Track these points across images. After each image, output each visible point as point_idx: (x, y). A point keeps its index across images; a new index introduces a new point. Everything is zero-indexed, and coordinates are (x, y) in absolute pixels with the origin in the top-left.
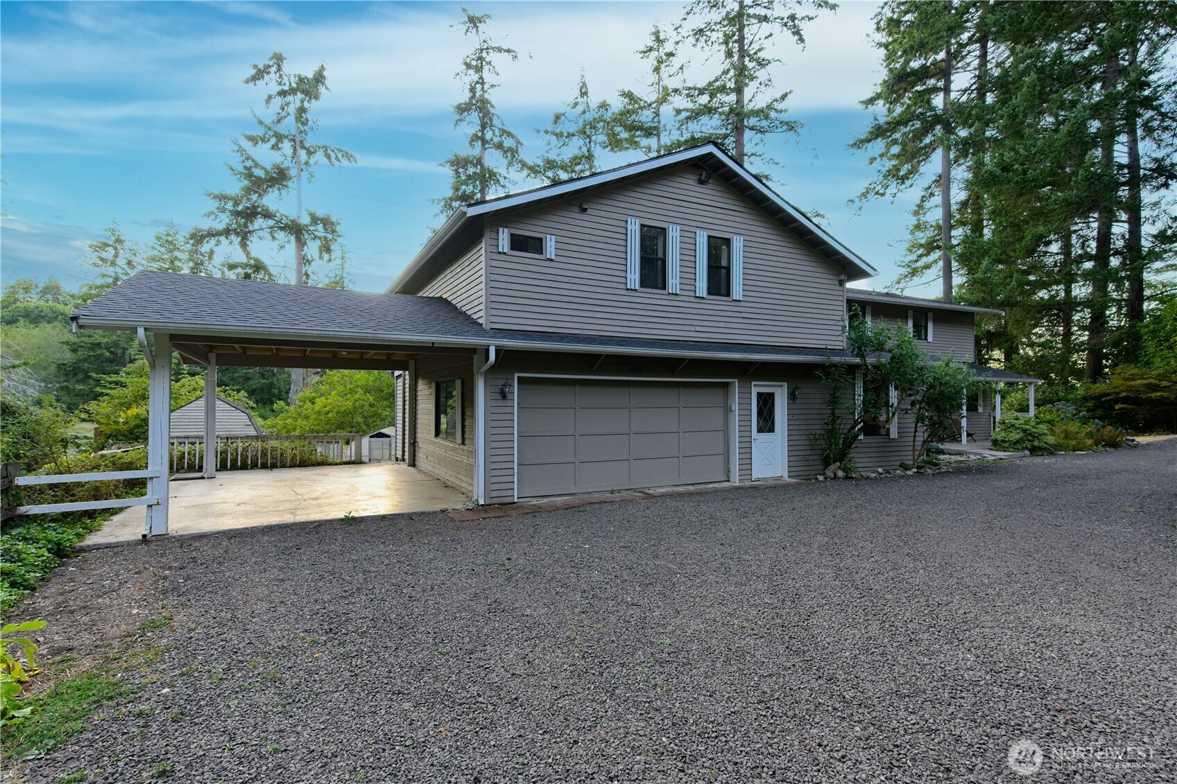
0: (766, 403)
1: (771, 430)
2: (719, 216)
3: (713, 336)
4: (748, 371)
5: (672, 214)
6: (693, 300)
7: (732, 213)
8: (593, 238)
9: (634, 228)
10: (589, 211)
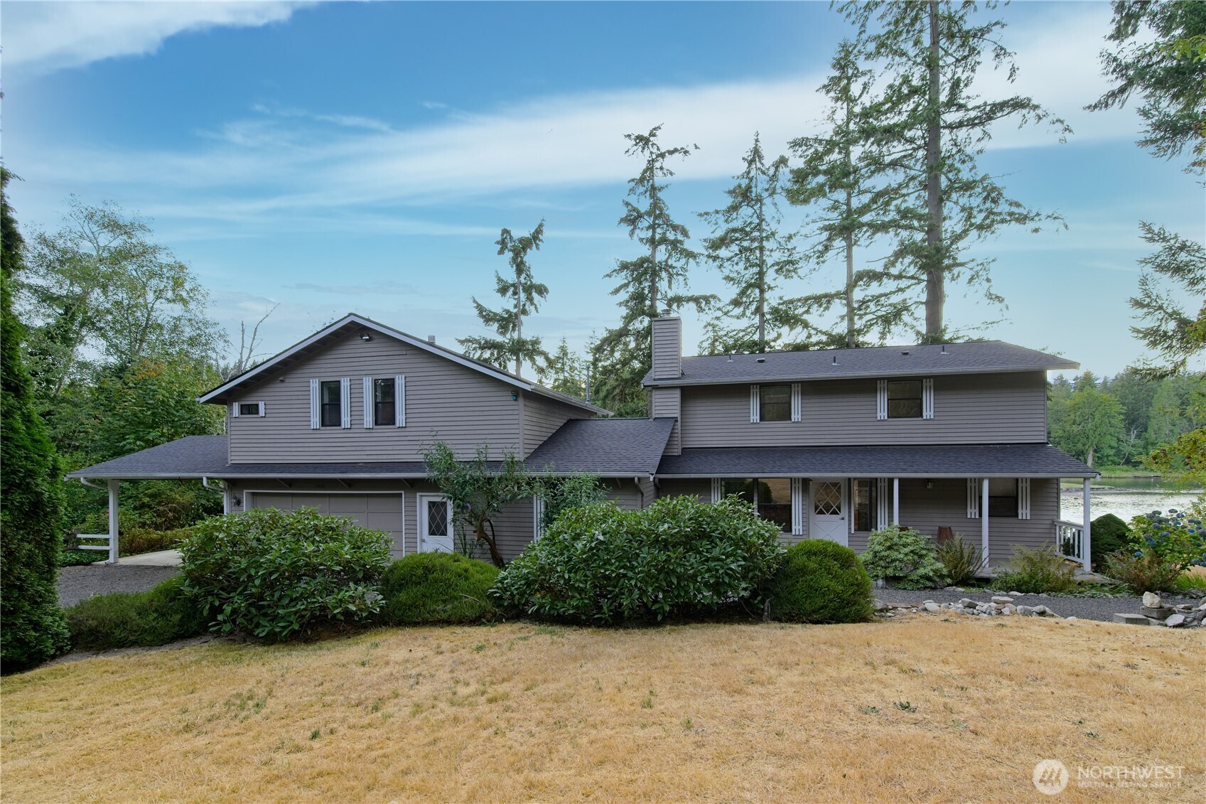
0: (436, 510)
1: (444, 533)
2: (384, 362)
3: (380, 457)
4: (416, 485)
5: (345, 369)
6: (364, 431)
7: (396, 357)
8: (289, 398)
9: (315, 385)
10: (287, 381)
